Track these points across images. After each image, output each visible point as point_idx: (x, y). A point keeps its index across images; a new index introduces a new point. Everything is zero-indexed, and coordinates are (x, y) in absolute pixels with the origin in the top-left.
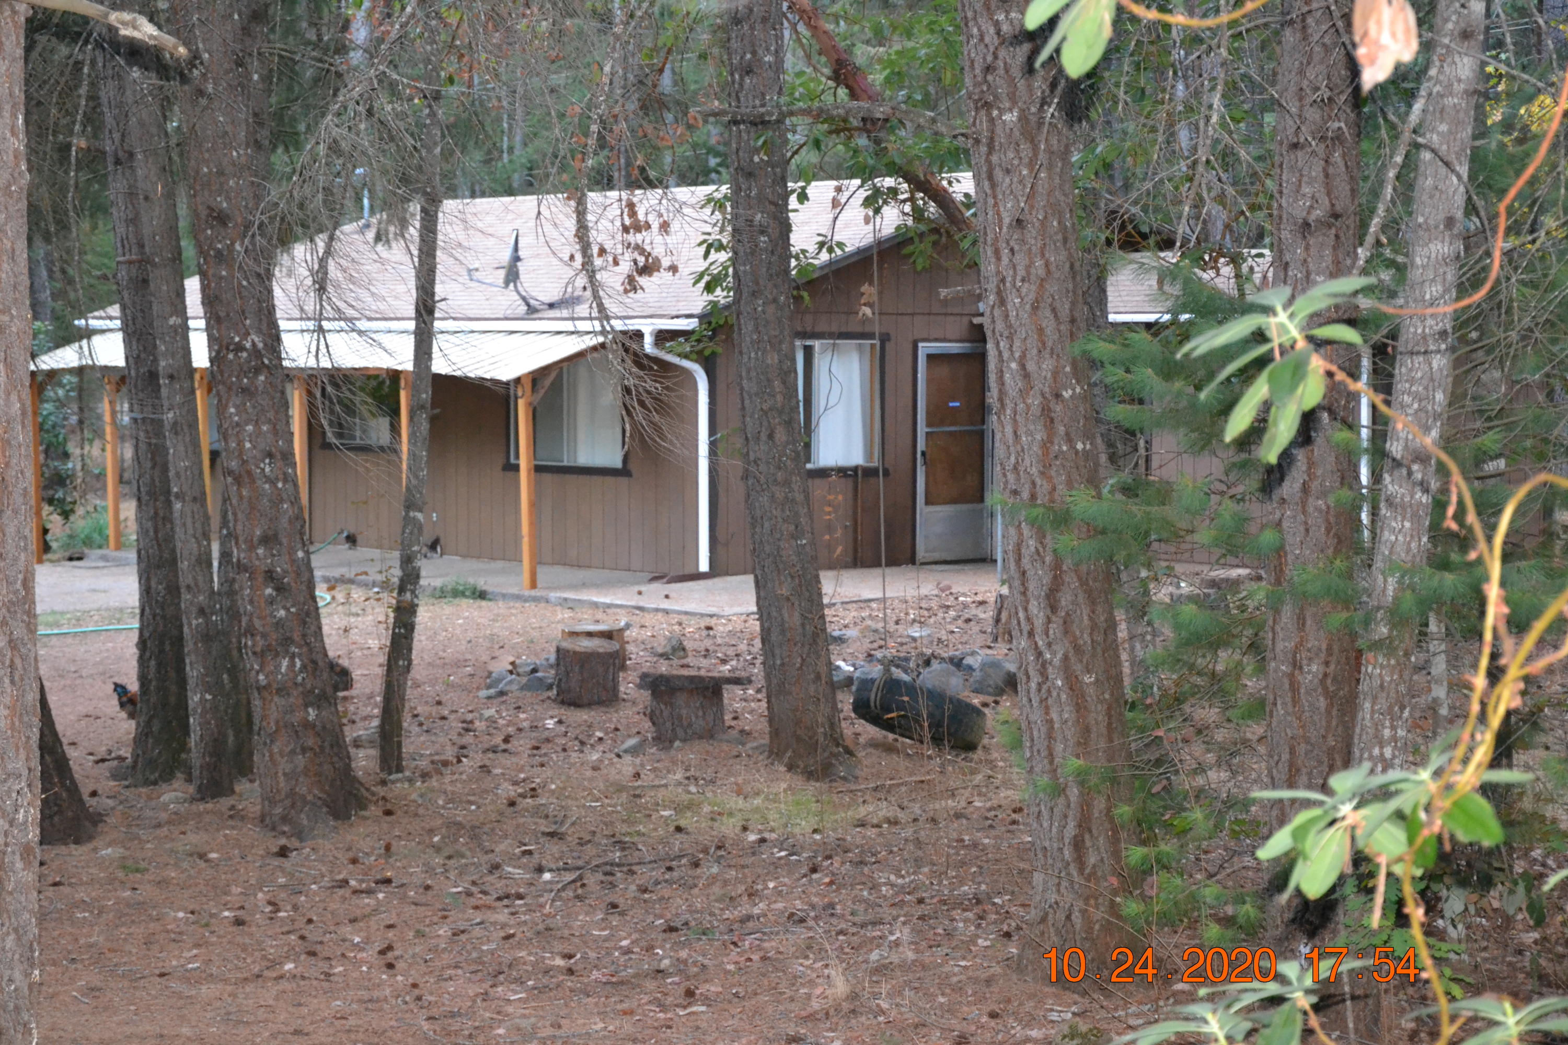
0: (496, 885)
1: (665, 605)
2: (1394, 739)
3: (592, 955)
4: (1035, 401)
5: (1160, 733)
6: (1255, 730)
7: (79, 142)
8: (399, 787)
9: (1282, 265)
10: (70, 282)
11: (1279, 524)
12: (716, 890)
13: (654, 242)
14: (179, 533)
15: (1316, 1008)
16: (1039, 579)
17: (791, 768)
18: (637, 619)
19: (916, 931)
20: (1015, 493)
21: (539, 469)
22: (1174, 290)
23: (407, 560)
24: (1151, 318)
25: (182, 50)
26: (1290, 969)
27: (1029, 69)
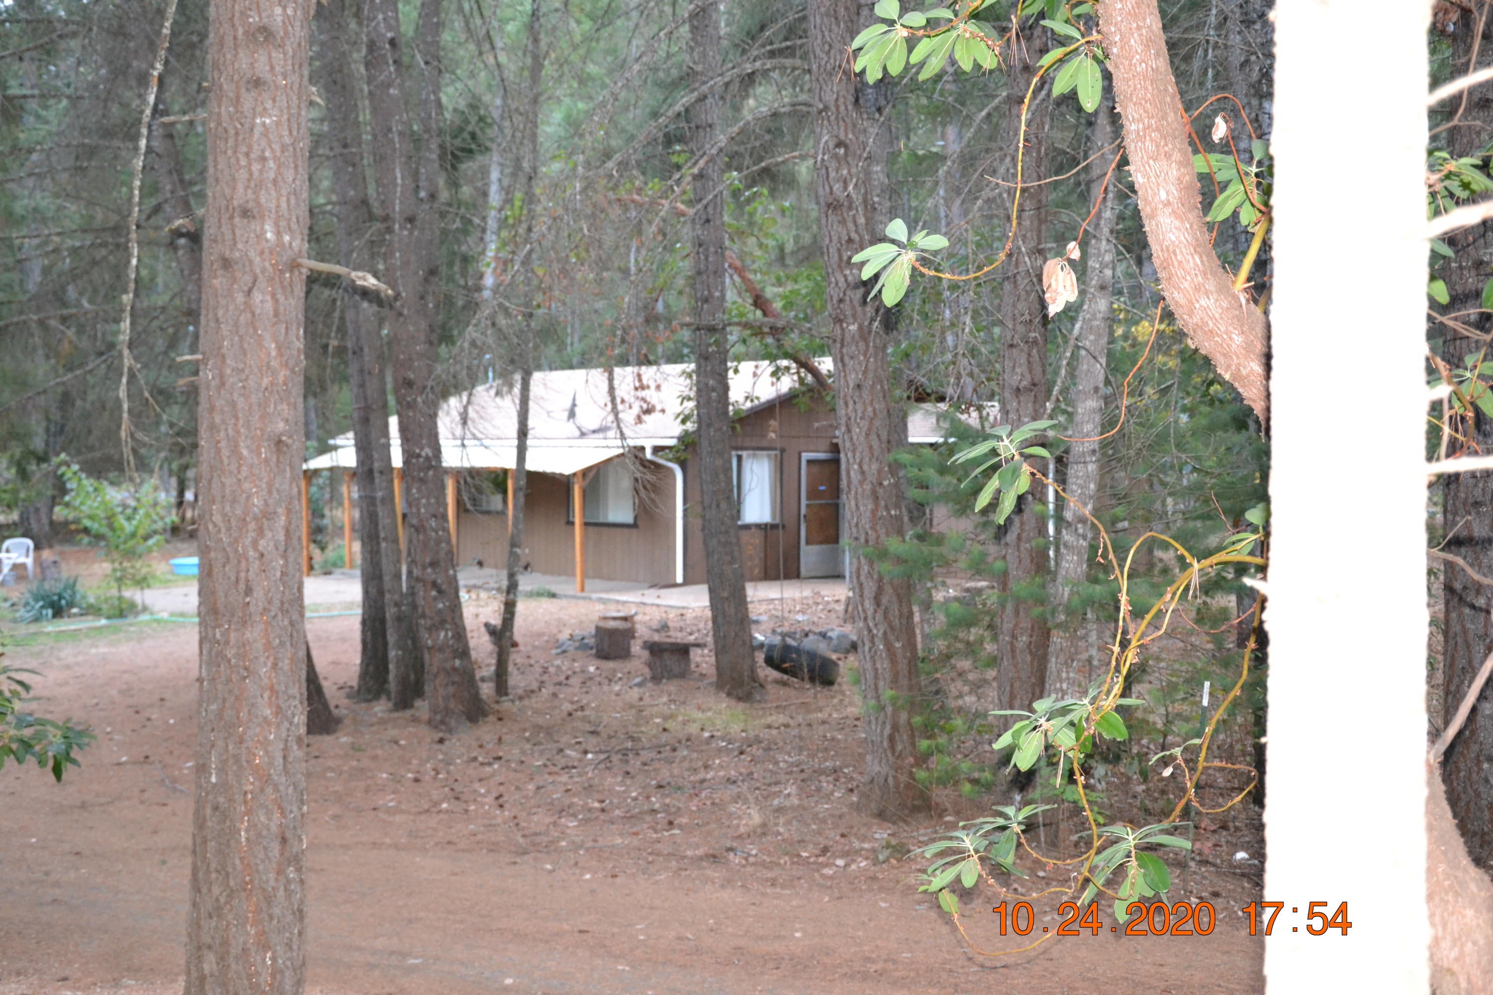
0: (561, 761)
1: (658, 601)
2: (1068, 678)
3: (615, 801)
4: (868, 487)
5: (938, 675)
6: (991, 673)
7: (334, 343)
8: (506, 705)
9: (1005, 411)
10: (328, 419)
11: (1004, 557)
12: (686, 764)
13: (651, 395)
14: (384, 561)
15: (1023, 831)
16: (870, 588)
17: (729, 694)
18: (641, 609)
19: (801, 788)
20: (856, 539)
21: (586, 524)
22: (946, 425)
23: (511, 576)
24: (932, 440)
25: (390, 292)
26: (1010, 811)
27: (864, 302)
